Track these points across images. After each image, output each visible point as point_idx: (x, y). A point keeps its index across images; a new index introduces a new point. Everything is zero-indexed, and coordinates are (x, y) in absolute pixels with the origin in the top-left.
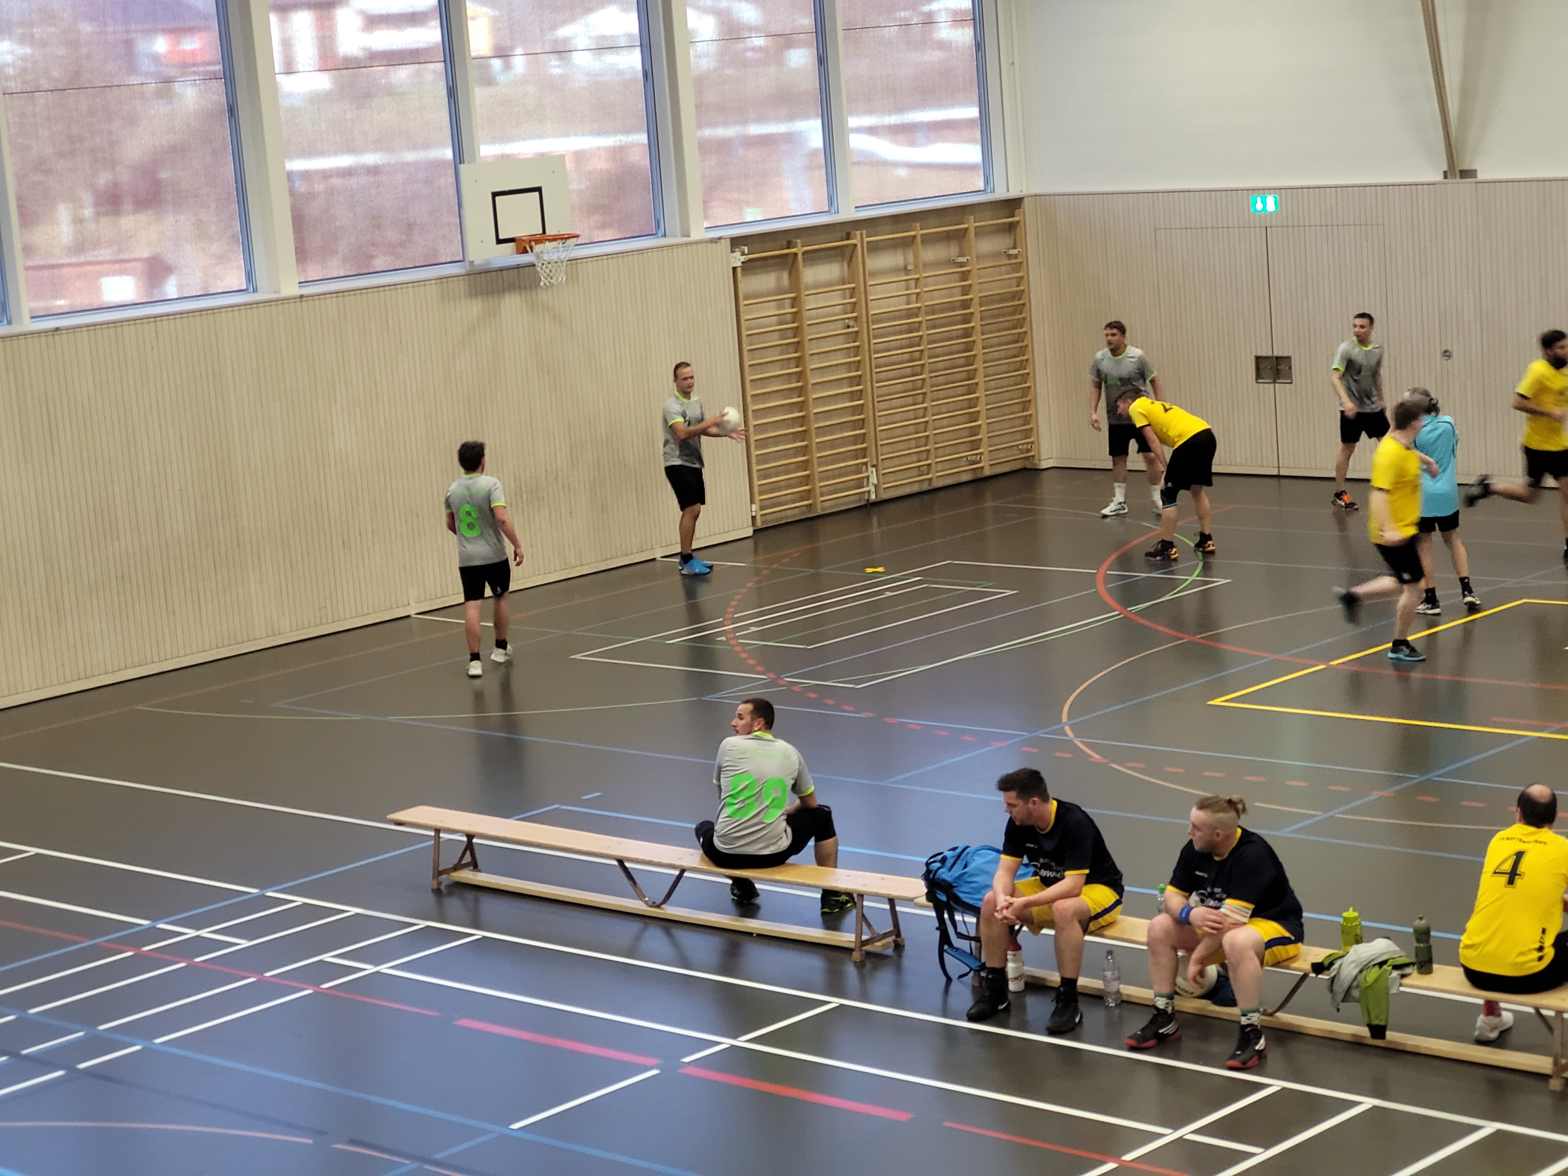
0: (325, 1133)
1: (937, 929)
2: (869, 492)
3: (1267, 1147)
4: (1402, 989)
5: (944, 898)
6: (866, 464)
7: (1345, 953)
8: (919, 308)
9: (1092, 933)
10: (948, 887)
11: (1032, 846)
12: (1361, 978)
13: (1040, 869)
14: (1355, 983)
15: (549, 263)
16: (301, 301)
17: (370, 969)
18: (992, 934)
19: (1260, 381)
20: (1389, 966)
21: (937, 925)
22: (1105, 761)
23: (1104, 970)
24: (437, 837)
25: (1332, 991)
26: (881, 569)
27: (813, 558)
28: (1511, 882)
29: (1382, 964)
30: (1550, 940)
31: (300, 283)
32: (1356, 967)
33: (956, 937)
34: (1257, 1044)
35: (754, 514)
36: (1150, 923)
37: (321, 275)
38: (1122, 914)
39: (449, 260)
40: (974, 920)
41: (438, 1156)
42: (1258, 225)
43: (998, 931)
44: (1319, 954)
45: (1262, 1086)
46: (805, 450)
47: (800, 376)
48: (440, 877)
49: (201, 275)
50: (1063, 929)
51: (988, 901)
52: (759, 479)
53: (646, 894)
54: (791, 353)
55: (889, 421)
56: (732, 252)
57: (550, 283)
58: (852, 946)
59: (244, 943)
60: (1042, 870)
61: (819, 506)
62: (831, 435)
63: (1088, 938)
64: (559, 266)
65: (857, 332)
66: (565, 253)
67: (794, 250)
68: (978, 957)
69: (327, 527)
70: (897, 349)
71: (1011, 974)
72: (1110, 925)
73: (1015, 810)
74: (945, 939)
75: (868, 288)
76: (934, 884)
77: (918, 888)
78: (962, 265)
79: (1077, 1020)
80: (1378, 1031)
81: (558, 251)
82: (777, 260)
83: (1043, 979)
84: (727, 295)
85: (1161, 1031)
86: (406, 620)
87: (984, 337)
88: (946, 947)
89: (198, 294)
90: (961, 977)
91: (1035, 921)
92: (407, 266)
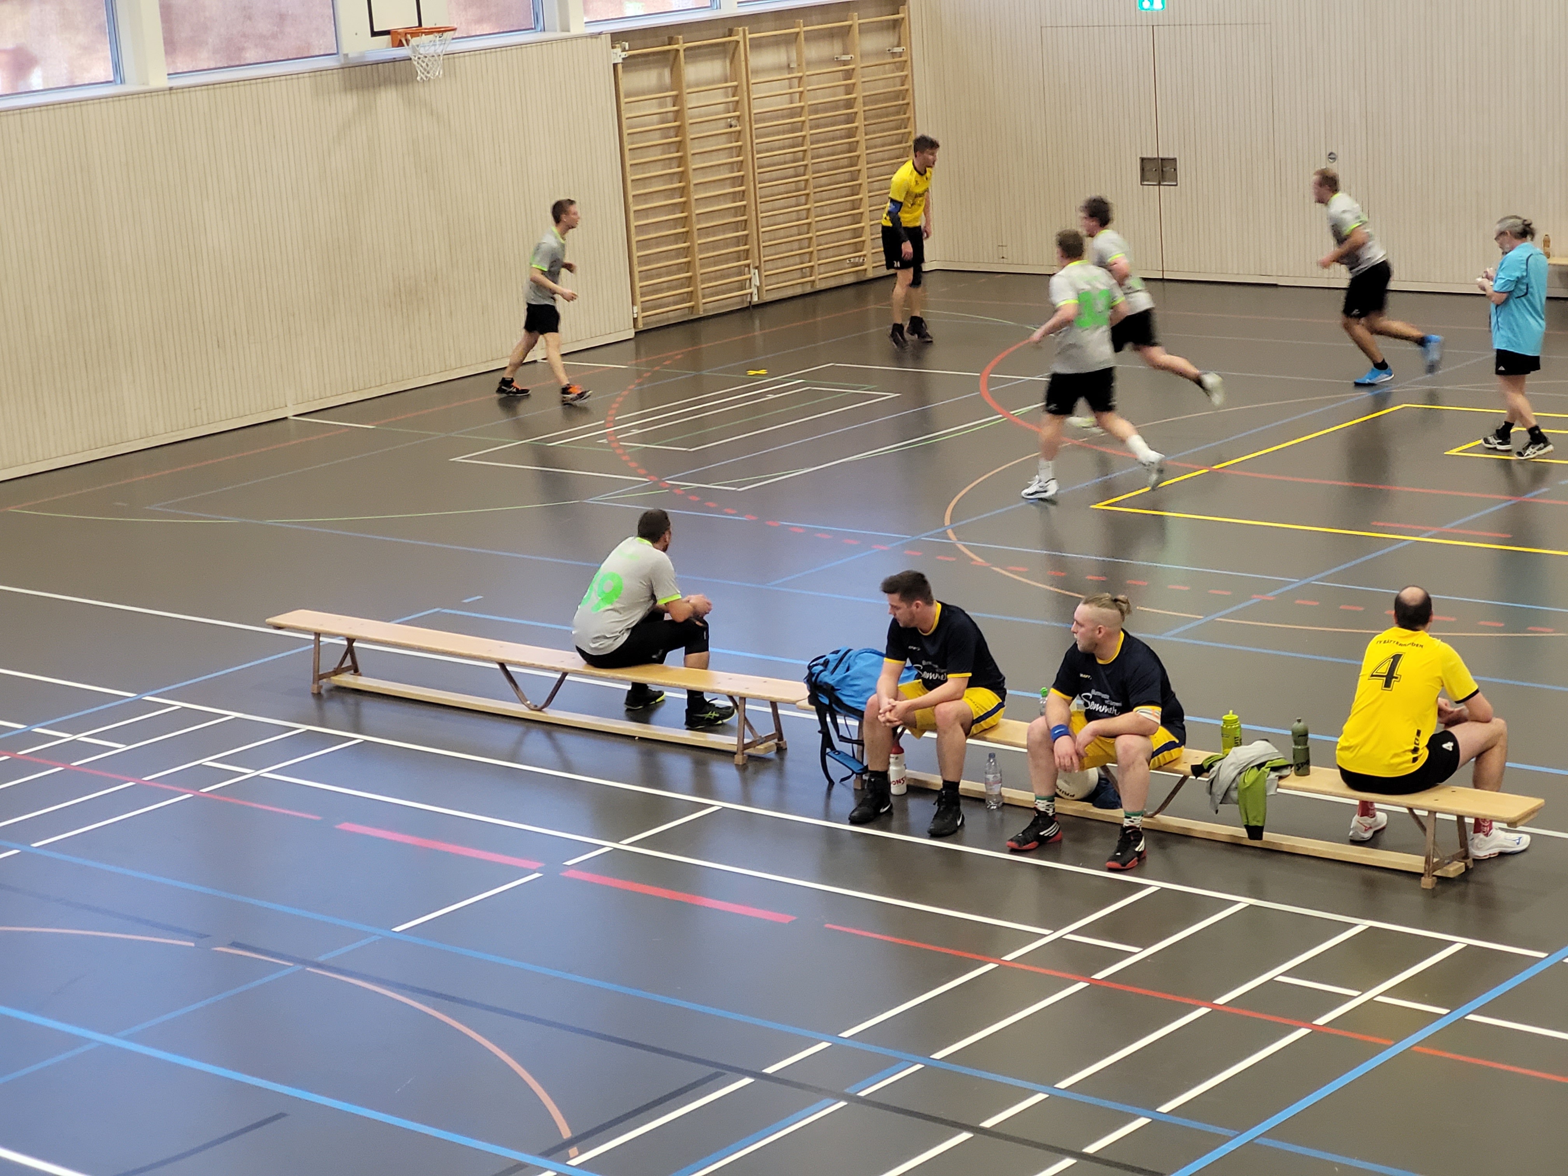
0: (208, 936)
1: (819, 732)
2: (751, 294)
3: (1145, 947)
4: (1279, 790)
5: (826, 701)
6: (748, 266)
7: (1224, 755)
8: (802, 107)
9: (973, 737)
10: (831, 691)
11: (914, 648)
12: (1240, 780)
13: (923, 671)
14: (1234, 785)
15: (426, 57)
16: (170, 94)
17: (250, 773)
18: (874, 737)
19: (1145, 183)
20: (1267, 768)
21: (819, 728)
22: (988, 565)
23: (986, 773)
24: (317, 641)
25: (1211, 793)
26: (763, 372)
27: (695, 361)
28: (1388, 684)
29: (1260, 766)
30: (1424, 741)
31: (169, 74)
32: (1236, 768)
33: (838, 740)
34: (1137, 846)
35: (635, 316)
36: (1030, 726)
37: (191, 67)
38: (1004, 717)
39: (322, 53)
40: (857, 723)
41: (321, 959)
42: (1144, 23)
43: (882, 734)
44: (1199, 757)
45: (1141, 887)
46: (687, 251)
47: (682, 176)
48: (321, 681)
49: (66, 65)
50: (945, 732)
51: (872, 705)
52: (641, 280)
53: (527, 698)
54: (672, 153)
55: (772, 222)
56: (613, 48)
57: (426, 77)
58: (734, 749)
59: (122, 748)
60: (925, 672)
61: (701, 310)
62: (713, 236)
63: (970, 741)
64: (435, 60)
65: (739, 132)
66: (442, 47)
67: (675, 47)
68: (861, 760)
69: (201, 329)
70: (780, 149)
71: (893, 777)
72: (992, 728)
73: (898, 612)
74: (827, 742)
75: (751, 86)
76: (816, 687)
77: (801, 691)
78: (845, 63)
79: (959, 823)
80: (1255, 832)
81: (435, 45)
82: (659, 57)
83: (925, 782)
84: (608, 92)
85: (1042, 833)
86: (284, 422)
87: (868, 137)
88: (828, 750)
89: (64, 85)
90: (843, 780)
91: (919, 724)
92: (280, 59)
